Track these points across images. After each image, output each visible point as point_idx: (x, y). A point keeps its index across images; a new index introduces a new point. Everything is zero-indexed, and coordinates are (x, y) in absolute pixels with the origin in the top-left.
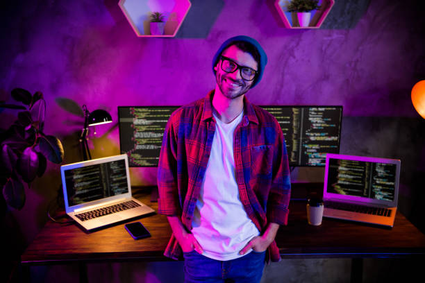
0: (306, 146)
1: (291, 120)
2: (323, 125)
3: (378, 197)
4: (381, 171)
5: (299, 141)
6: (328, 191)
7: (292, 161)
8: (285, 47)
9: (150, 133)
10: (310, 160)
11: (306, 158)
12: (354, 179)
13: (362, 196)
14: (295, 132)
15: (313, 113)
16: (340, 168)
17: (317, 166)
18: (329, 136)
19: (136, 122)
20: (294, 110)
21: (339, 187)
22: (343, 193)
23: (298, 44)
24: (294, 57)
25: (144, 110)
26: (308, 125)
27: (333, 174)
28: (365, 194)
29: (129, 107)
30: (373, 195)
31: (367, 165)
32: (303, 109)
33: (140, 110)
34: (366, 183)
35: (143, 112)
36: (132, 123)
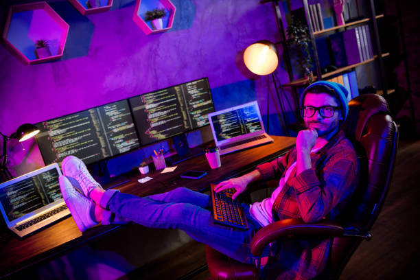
0: (192, 113)
1: (176, 96)
2: (199, 94)
3: (252, 131)
4: (247, 113)
5: (186, 111)
6: (218, 140)
7: (186, 127)
8: (150, 49)
9: (67, 140)
10: (198, 123)
11: (195, 122)
12: (232, 125)
13: (240, 134)
14: (181, 105)
15: (190, 87)
16: (221, 121)
17: (204, 126)
18: (205, 101)
19: (52, 133)
20: (176, 88)
21: (224, 135)
22: (229, 137)
23: (158, 45)
24: (159, 55)
25: (56, 121)
26: (189, 97)
27: (218, 127)
28: (243, 133)
29: (41, 122)
30: (248, 131)
31: (237, 112)
32: (182, 86)
33: (52, 122)
34: (241, 125)
35: (56, 123)
36: (48, 136)
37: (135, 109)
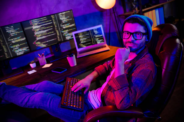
0: (63, 32)
1: (52, 21)
2: (67, 20)
3: (98, 43)
4: (96, 32)
5: (59, 30)
6: (78, 48)
7: (59, 40)
10: (66, 38)
11: (64, 37)
12: (87, 39)
13: (91, 44)
14: (56, 26)
15: (61, 16)
16: (80, 36)
17: (70, 39)
18: (71, 24)
20: (52, 16)
21: (82, 45)
22: (85, 46)
26: (60, 22)
27: (78, 40)
28: (93, 44)
30: (96, 42)
31: (90, 31)
32: (56, 15)
34: (92, 39)
37: (26, 29)
